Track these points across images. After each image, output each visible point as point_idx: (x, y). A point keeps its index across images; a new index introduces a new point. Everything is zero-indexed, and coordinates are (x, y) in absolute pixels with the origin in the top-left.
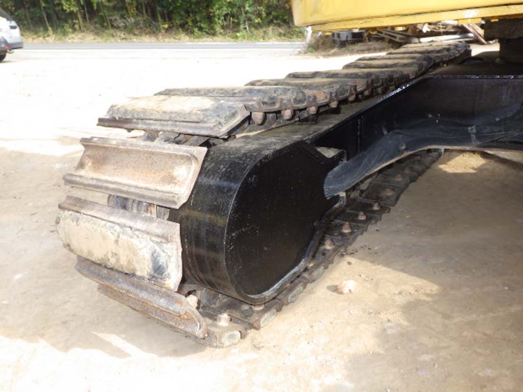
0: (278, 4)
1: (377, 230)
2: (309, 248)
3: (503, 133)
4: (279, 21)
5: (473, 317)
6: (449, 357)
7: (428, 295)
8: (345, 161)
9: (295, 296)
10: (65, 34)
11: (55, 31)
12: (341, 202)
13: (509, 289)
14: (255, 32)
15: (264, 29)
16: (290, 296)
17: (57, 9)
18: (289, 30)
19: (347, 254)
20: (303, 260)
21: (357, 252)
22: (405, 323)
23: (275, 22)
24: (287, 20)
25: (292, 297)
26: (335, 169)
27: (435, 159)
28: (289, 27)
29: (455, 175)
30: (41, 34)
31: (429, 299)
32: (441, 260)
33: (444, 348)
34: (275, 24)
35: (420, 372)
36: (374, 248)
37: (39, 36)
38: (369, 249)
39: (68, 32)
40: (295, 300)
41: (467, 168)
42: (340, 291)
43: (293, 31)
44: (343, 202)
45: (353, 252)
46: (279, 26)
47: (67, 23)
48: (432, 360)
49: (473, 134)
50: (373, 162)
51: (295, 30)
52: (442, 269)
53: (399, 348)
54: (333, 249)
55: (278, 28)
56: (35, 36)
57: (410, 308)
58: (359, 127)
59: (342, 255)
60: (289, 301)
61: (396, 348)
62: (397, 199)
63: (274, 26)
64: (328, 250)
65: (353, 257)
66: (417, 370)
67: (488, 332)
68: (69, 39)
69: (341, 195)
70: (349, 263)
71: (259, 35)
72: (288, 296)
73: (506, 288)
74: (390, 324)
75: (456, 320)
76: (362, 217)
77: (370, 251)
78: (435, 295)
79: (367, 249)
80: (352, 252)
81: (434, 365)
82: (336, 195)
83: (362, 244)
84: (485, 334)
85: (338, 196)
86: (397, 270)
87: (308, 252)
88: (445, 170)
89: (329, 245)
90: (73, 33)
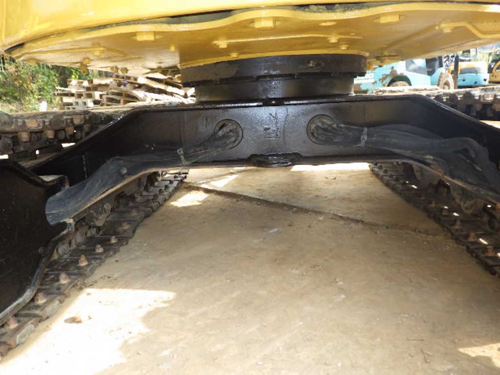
0: (5, 80)
1: (117, 261)
2: (35, 277)
3: (203, 151)
4: (8, 98)
5: (204, 309)
6: (186, 346)
7: (165, 302)
8: (67, 187)
9: (25, 336)
12: (69, 228)
13: (231, 281)
16: (18, 336)
18: (21, 107)
19: (86, 287)
20: (29, 290)
21: (96, 283)
22: (146, 330)
23: (4, 98)
24: (18, 98)
25: (21, 337)
26: (57, 194)
27: (167, 198)
28: (22, 104)
29: (184, 208)
31: (167, 305)
32: (176, 273)
33: (181, 340)
34: (5, 101)
35: (160, 367)
36: (114, 275)
38: (109, 277)
40: (25, 341)
41: (194, 201)
42: (78, 320)
43: (26, 108)
44: (72, 229)
45: (93, 283)
46: (10, 103)
48: (172, 352)
49: (182, 155)
50: (97, 186)
51: (29, 107)
52: (177, 279)
53: (140, 352)
54: (68, 283)
55: (8, 104)
57: (150, 317)
58: (84, 163)
59: (81, 289)
60: (17, 343)
61: (138, 354)
62: (134, 232)
63: (3, 102)
64: (64, 285)
65: (93, 288)
66: (158, 365)
67: (217, 317)
69: (68, 222)
70: (89, 294)
72: (16, 337)
73: (228, 281)
74: (131, 335)
75: (191, 315)
76: (100, 250)
77: (111, 279)
78: (172, 300)
79: (106, 278)
80: (91, 283)
81: (173, 356)
82: (62, 221)
83: (101, 275)
84: (214, 319)
85: (65, 223)
86: (137, 289)
87: (33, 281)
88: (175, 205)
89: (63, 279)
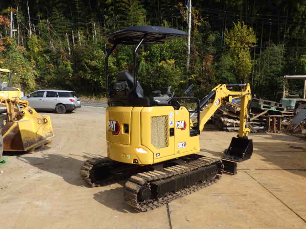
10: (100, 98)
11: (96, 96)
14: (188, 104)
15: (193, 103)
17: (99, 87)
30: (89, 96)
37: (88, 98)
39: (101, 97)
47: (102, 93)
56: (87, 98)
68: (101, 100)
71: (189, 106)
90: (103, 97)
